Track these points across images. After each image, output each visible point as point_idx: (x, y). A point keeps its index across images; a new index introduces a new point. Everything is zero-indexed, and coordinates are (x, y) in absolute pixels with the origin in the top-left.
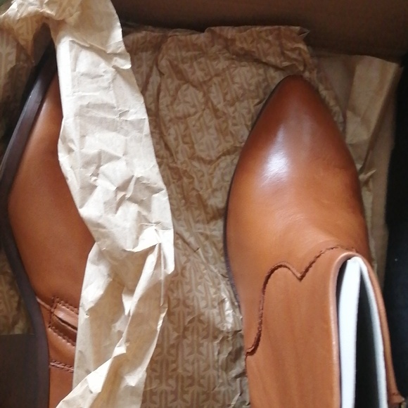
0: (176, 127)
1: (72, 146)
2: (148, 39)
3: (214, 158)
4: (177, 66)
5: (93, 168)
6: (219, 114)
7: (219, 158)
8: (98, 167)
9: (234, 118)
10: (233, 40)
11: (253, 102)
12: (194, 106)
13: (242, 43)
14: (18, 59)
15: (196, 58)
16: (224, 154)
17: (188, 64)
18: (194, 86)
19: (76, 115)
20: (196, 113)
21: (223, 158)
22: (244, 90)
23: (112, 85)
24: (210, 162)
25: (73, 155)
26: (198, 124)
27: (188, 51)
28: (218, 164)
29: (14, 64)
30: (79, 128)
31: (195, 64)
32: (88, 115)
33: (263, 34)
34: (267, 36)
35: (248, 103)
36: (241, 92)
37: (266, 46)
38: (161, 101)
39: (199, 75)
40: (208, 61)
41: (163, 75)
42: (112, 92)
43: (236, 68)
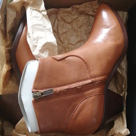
0: (64, 35)
1: (30, 35)
2: (54, 11)
3: (75, 44)
4: (63, 18)
5: (36, 41)
6: (76, 31)
7: (76, 43)
8: (37, 40)
9: (81, 32)
10: (79, 8)
11: (86, 27)
12: (68, 29)
13: (81, 8)
14: (16, 16)
15: (68, 15)
16: (78, 42)
17: (66, 17)
18: (68, 24)
19: (31, 27)
20: (69, 31)
21: (78, 43)
22: (83, 23)
23: (41, 19)
24: (74, 45)
25: (30, 38)
26: (70, 34)
27: (66, 13)
28: (77, 45)
29: (15, 17)
30: (32, 31)
31: (68, 17)
32: (34, 27)
33: (87, 5)
34: (88, 5)
35: (84, 27)
36: (82, 24)
37: (88, 9)
38: (59, 28)
39: (69, 20)
40: (72, 16)
41: (59, 21)
42: (42, 21)
43: (80, 17)
